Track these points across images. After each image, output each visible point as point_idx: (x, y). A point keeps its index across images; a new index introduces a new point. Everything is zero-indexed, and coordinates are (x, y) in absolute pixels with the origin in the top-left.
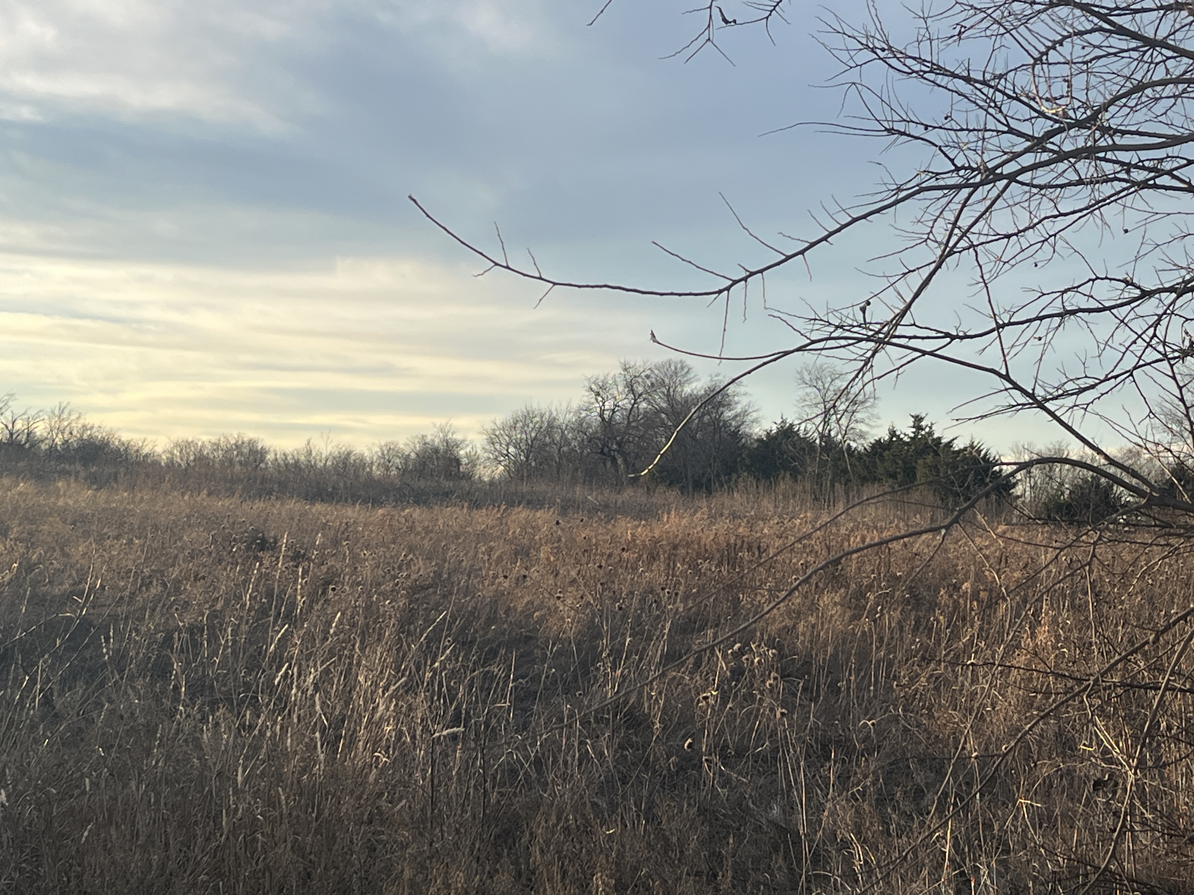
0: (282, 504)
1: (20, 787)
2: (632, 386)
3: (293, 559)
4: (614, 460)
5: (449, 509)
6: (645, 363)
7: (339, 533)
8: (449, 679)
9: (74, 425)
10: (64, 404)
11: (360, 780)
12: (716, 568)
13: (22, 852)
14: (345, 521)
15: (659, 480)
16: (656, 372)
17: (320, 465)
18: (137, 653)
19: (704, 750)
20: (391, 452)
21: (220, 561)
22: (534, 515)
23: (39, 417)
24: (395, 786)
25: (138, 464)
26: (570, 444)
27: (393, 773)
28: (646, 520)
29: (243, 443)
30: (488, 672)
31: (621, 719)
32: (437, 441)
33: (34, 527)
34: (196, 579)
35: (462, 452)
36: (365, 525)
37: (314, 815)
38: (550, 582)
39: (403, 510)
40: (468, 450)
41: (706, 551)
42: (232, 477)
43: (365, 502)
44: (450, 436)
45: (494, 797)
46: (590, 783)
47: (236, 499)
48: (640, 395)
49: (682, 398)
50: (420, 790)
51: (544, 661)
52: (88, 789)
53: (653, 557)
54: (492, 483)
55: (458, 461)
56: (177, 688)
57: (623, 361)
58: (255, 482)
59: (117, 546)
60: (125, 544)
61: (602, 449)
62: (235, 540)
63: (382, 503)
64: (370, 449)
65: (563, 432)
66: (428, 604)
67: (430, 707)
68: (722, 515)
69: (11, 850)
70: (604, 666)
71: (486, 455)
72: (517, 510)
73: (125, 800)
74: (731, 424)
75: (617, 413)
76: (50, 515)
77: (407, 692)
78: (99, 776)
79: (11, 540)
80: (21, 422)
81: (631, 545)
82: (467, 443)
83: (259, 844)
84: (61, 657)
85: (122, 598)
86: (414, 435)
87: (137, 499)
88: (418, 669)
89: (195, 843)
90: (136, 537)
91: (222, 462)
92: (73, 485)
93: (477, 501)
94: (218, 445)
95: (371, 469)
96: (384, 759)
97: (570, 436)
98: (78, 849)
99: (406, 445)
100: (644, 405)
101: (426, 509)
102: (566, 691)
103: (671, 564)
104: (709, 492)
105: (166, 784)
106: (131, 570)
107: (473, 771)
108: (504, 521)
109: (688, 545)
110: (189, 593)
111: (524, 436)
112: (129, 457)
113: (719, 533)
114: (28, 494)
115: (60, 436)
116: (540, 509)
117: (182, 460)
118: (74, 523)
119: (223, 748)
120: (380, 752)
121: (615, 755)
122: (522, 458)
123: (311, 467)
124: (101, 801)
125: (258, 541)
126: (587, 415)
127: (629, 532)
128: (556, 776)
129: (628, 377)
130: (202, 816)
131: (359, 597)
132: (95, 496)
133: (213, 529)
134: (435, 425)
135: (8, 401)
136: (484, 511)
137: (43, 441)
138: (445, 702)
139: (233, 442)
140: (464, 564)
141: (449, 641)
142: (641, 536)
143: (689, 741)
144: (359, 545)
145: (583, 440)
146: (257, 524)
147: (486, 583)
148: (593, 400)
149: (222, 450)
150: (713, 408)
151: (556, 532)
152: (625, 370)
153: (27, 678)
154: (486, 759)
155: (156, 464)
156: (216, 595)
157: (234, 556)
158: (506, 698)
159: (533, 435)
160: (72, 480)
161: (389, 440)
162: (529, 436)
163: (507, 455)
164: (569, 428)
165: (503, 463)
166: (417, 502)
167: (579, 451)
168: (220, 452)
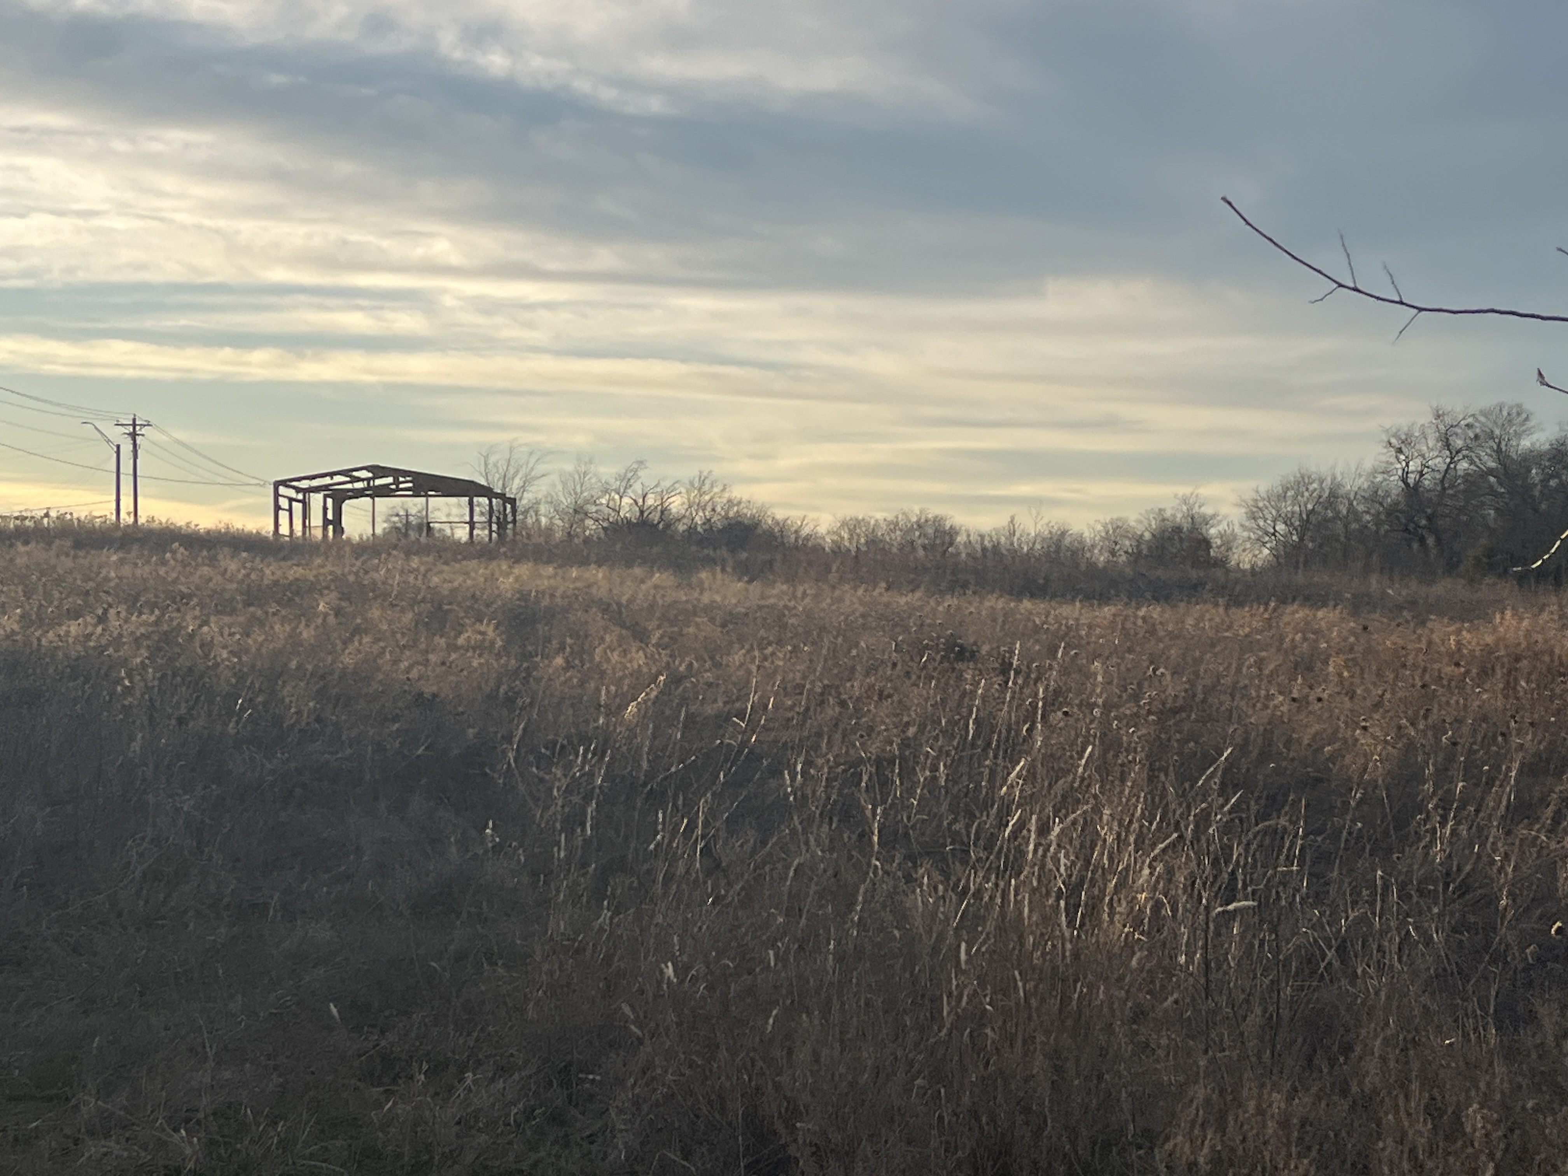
0: (981, 601)
2: (1447, 439)
4: (1422, 540)
5: (1198, 607)
6: (1465, 408)
9: (717, 499)
10: (705, 474)
14: (1064, 623)
16: (1482, 419)
17: (1026, 549)
20: (1118, 531)
21: (909, 674)
22: (1315, 616)
23: (675, 489)
25: (797, 548)
26: (1360, 519)
27: (1149, 955)
28: (1470, 622)
29: (927, 521)
31: (1454, 891)
32: (1179, 516)
33: (676, 629)
34: (881, 697)
35: (1213, 531)
36: (1090, 627)
39: (1138, 608)
40: (1221, 528)
41: (1561, 664)
42: (915, 566)
43: (1088, 597)
44: (1196, 508)
46: (1415, 977)
47: (921, 594)
48: (1458, 452)
49: (1518, 455)
50: (1191, 979)
51: (1345, 811)
52: (772, 964)
53: (1485, 673)
54: (1254, 571)
55: (1206, 543)
56: (868, 837)
57: (1435, 405)
58: (945, 571)
59: (780, 655)
60: (790, 652)
61: (1406, 525)
62: (924, 647)
63: (1109, 599)
64: (1090, 527)
65: (1351, 504)
66: (1180, 732)
70: (1427, 819)
71: (1246, 534)
72: (1290, 609)
75: (1427, 476)
76: (695, 613)
78: (786, 947)
80: (653, 496)
81: (1456, 656)
82: (1219, 518)
83: (989, 1042)
86: (1149, 508)
87: (799, 594)
89: (905, 1037)
90: (803, 643)
91: (901, 548)
93: (1236, 595)
94: (895, 524)
95: (1093, 554)
96: (1138, 936)
97: (1361, 508)
98: (762, 1039)
99: (1138, 521)
100: (1464, 465)
101: (1169, 608)
103: (1512, 681)
104: (1560, 586)
108: (1275, 624)
109: (1537, 655)
110: (874, 715)
111: (1297, 508)
112: (785, 540)
114: (665, 588)
115: (701, 514)
116: (1323, 607)
117: (851, 543)
118: (724, 625)
120: (1133, 927)
121: (1448, 941)
122: (1295, 537)
123: (1014, 552)
124: (790, 979)
125: (957, 649)
126: (1385, 480)
127: (1451, 638)
128: (1368, 966)
129: (1441, 427)
132: (747, 590)
133: (896, 633)
134: (1176, 496)
135: (636, 470)
136: (1247, 609)
137: (679, 520)
139: (914, 519)
142: (1470, 643)
143: (1559, 924)
145: (1379, 513)
146: (955, 628)
147: (1258, 706)
148: (1393, 460)
149: (901, 530)
152: (1438, 416)
153: (685, 821)
155: (818, 549)
156: (907, 718)
157: (925, 668)
159: (1310, 507)
160: (718, 569)
161: (1115, 516)
162: (1303, 508)
163: (1274, 534)
164: (1358, 496)
165: (1268, 545)
166: (1156, 599)
167: (1374, 528)
168: (898, 533)
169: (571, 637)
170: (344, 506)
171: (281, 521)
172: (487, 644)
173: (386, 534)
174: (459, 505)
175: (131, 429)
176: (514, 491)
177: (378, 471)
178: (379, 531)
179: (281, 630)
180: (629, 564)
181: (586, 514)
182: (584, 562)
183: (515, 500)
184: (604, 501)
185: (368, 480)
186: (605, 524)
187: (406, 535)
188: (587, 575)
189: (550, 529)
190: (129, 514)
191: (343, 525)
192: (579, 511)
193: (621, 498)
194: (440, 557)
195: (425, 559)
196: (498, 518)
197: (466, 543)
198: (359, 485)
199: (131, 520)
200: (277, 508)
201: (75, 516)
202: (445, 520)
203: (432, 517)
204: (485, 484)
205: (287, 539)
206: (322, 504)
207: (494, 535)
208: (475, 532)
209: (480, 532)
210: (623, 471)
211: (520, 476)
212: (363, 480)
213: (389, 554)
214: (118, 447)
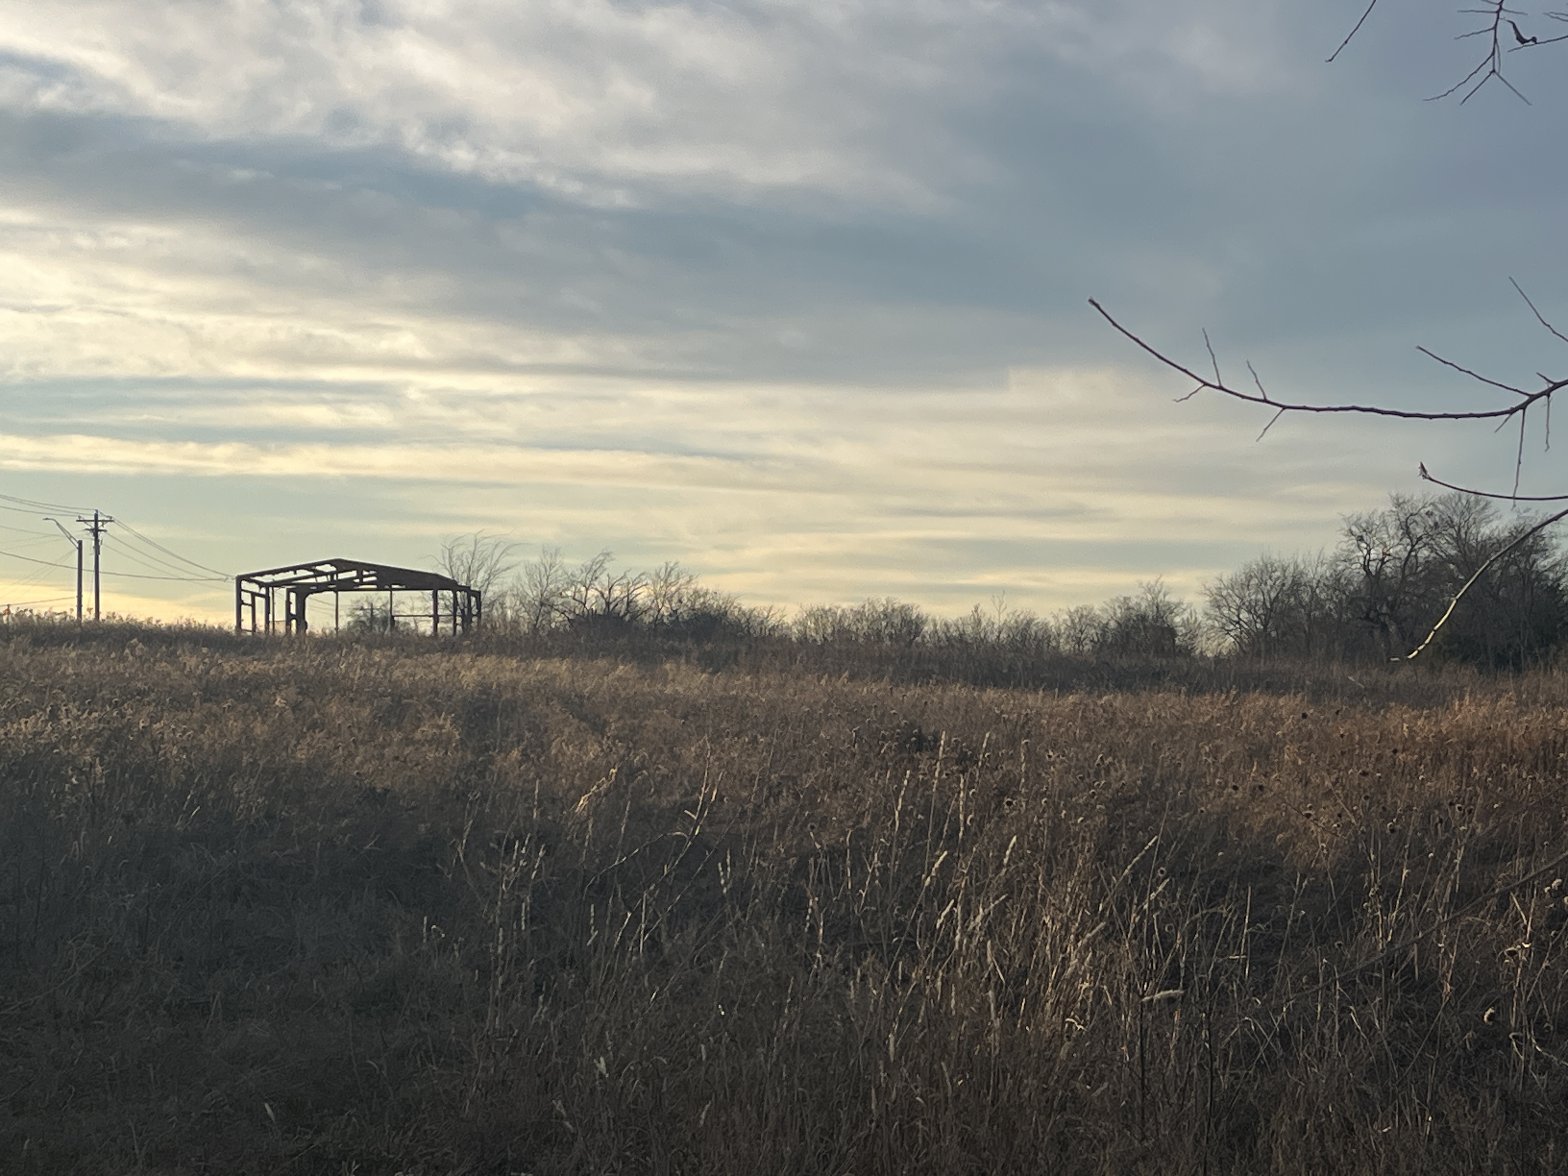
0: (944, 691)
1: (622, 1054)
2: (1408, 527)
3: (958, 762)
4: (1384, 627)
5: (1161, 695)
6: (1424, 496)
7: (1018, 728)
8: (1162, 921)
9: (683, 591)
10: (671, 565)
11: (1048, 1053)
12: (1528, 774)
13: (625, 1137)
14: (1024, 712)
15: (1447, 655)
16: (1441, 507)
17: (992, 638)
18: (765, 884)
19: (1513, 1022)
20: (1084, 620)
21: (866, 765)
22: (1276, 704)
23: (641, 581)
24: (1095, 1062)
25: (763, 639)
26: (1323, 607)
27: (1091, 1046)
28: (1430, 708)
29: (893, 610)
30: (1215, 913)
31: (1396, 980)
32: (1144, 605)
33: (636, 722)
34: (836, 788)
35: (1177, 620)
36: (1051, 716)
37: (989, 1098)
38: (1298, 794)
39: (1100, 697)
40: (1186, 616)
41: (1513, 751)
42: (880, 656)
43: (1050, 687)
44: (1161, 596)
45: (1224, 1081)
46: (1356, 1064)
47: (885, 683)
48: (1418, 540)
49: (1477, 543)
50: (1127, 1069)
51: (1290, 900)
52: (704, 1058)
53: (1439, 760)
54: (1218, 659)
55: (1171, 632)
56: (813, 929)
57: (1394, 494)
58: (909, 661)
59: (738, 746)
60: (749, 743)
61: (1368, 615)
62: (884, 737)
63: (1073, 688)
64: (1056, 617)
65: (1313, 592)
66: (1134, 821)
67: (1137, 960)
68: (1535, 701)
69: (613, 1134)
70: (1373, 907)
71: (1210, 622)
72: (1252, 696)
73: (751, 1073)
74: (1547, 577)
75: (1388, 564)
76: (656, 706)
77: (1107, 939)
78: (718, 1041)
79: (608, 738)
80: (619, 588)
81: (1409, 744)
82: (1184, 607)
83: (920, 1135)
84: (671, 887)
85: (744, 812)
86: (1114, 597)
87: (762, 685)
88: (1121, 911)
89: (840, 1130)
90: (762, 735)
91: (867, 636)
92: (683, 667)
93: (1198, 683)
94: (862, 613)
95: (1058, 643)
96: (1079, 1027)
97: (1323, 596)
98: (693, 1135)
99: (1104, 610)
100: (1424, 553)
101: (1131, 696)
102: (1323, 939)
103: (1465, 769)
104: (1518, 669)
105: (802, 1052)
106: (755, 776)
107: (1197, 1045)
108: (1235, 712)
109: (1489, 742)
110: (828, 806)
111: (1260, 597)
112: (752, 631)
113: (1531, 727)
114: (628, 679)
115: (667, 605)
116: (1284, 694)
117: (817, 633)
118: (685, 717)
119: (871, 1009)
120: (1073, 1018)
121: (1389, 1028)
122: (1258, 626)
123: (980, 641)
124: (722, 1074)
125: (914, 739)
126: (1347, 568)
127: (1405, 725)
128: (1309, 1054)
129: (1401, 515)
130: (847, 1096)
131: (1044, 812)
132: (711, 682)
133: (858, 723)
134: (1141, 584)
135: (603, 562)
136: (1208, 697)
137: (646, 612)
138: (1157, 952)
139: (881, 609)
140: (1181, 769)
141: (1162, 872)
142: (1422, 730)
143: (1490, 1011)
144: (1043, 744)
145: (1341, 601)
146: (913, 717)
147: (1212, 795)
148: (1354, 548)
149: (867, 620)
150: (1522, 555)
151: (1305, 726)
152: (1398, 505)
153: (629, 915)
154: (1213, 1029)
155: (784, 639)
156: (861, 809)
157: (883, 758)
158: (1240, 948)
159: (1273, 595)
160: (683, 661)
161: (1081, 604)
162: (1267, 597)
163: (1238, 623)
164: (1321, 585)
165: (1232, 634)
166: (1119, 687)
167: (1336, 616)
168: (865, 623)
169: (529, 730)
170: (307, 600)
171: (243, 616)
172: (444, 738)
173: (350, 628)
174: (423, 599)
175: (93, 524)
176: (479, 584)
177: (341, 565)
178: (342, 624)
179: (234, 725)
180: (593, 656)
181: (552, 606)
182: (547, 655)
183: (479, 592)
184: (569, 593)
185: (332, 574)
186: (571, 617)
187: (371, 628)
188: (550, 668)
189: (516, 622)
190: (89, 610)
191: (307, 619)
192: (545, 604)
193: (587, 589)
194: (403, 650)
195: (388, 653)
196: (463, 611)
197: (430, 636)
198: (322, 579)
199: (92, 616)
200: (240, 603)
201: (35, 612)
202: (409, 613)
203: (396, 610)
204: (450, 577)
205: (249, 634)
206: (285, 598)
207: (459, 628)
208: (439, 625)
209: (444, 625)
210: (589, 563)
211: (484, 569)
212: (326, 574)
213: (351, 648)
214: (80, 543)
